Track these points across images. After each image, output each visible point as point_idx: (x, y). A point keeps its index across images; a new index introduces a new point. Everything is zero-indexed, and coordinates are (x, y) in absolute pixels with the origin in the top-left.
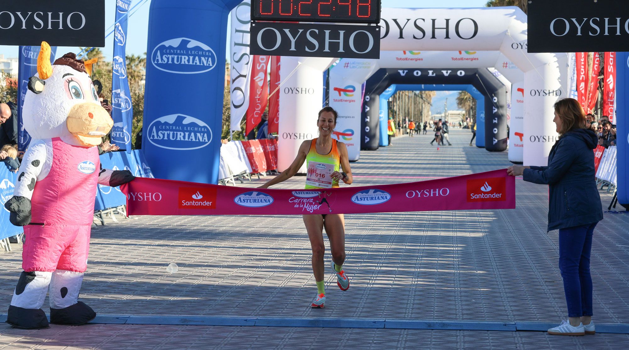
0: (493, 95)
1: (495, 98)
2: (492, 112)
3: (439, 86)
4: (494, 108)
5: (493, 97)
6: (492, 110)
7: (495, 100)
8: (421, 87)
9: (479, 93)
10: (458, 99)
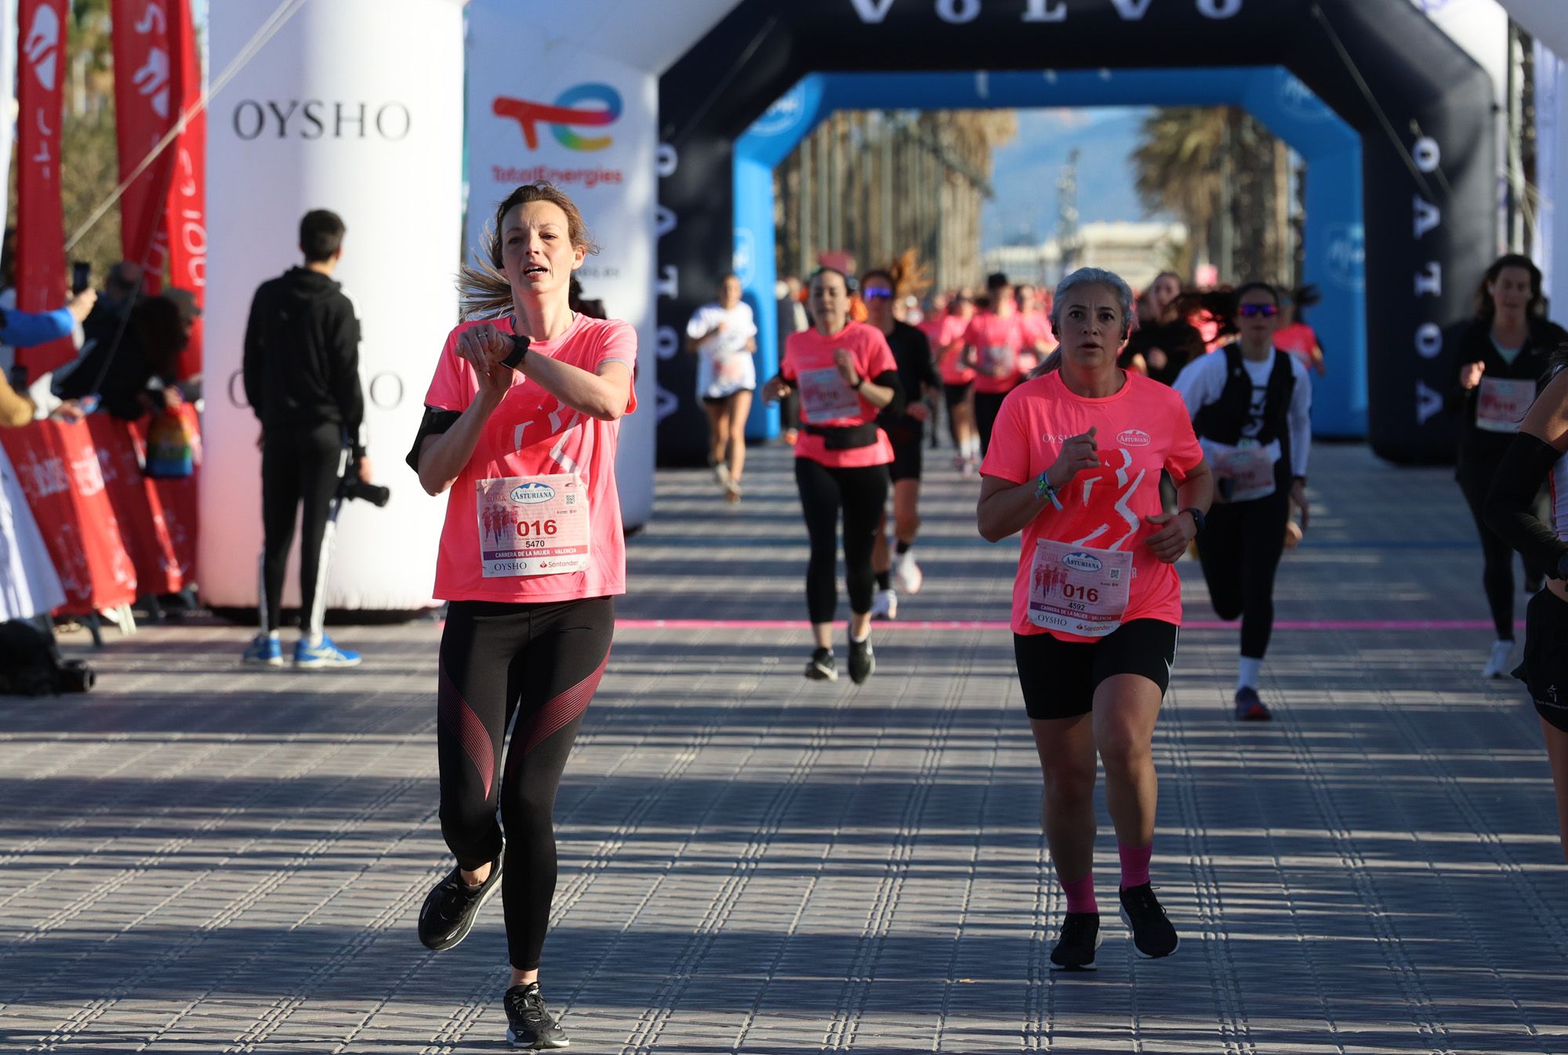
0: (1415, 127)
1: (1429, 145)
2: (1410, 225)
3: (1079, 78)
4: (1419, 205)
5: (1410, 141)
6: (1410, 216)
7: (1425, 155)
8: (973, 86)
9: (1327, 113)
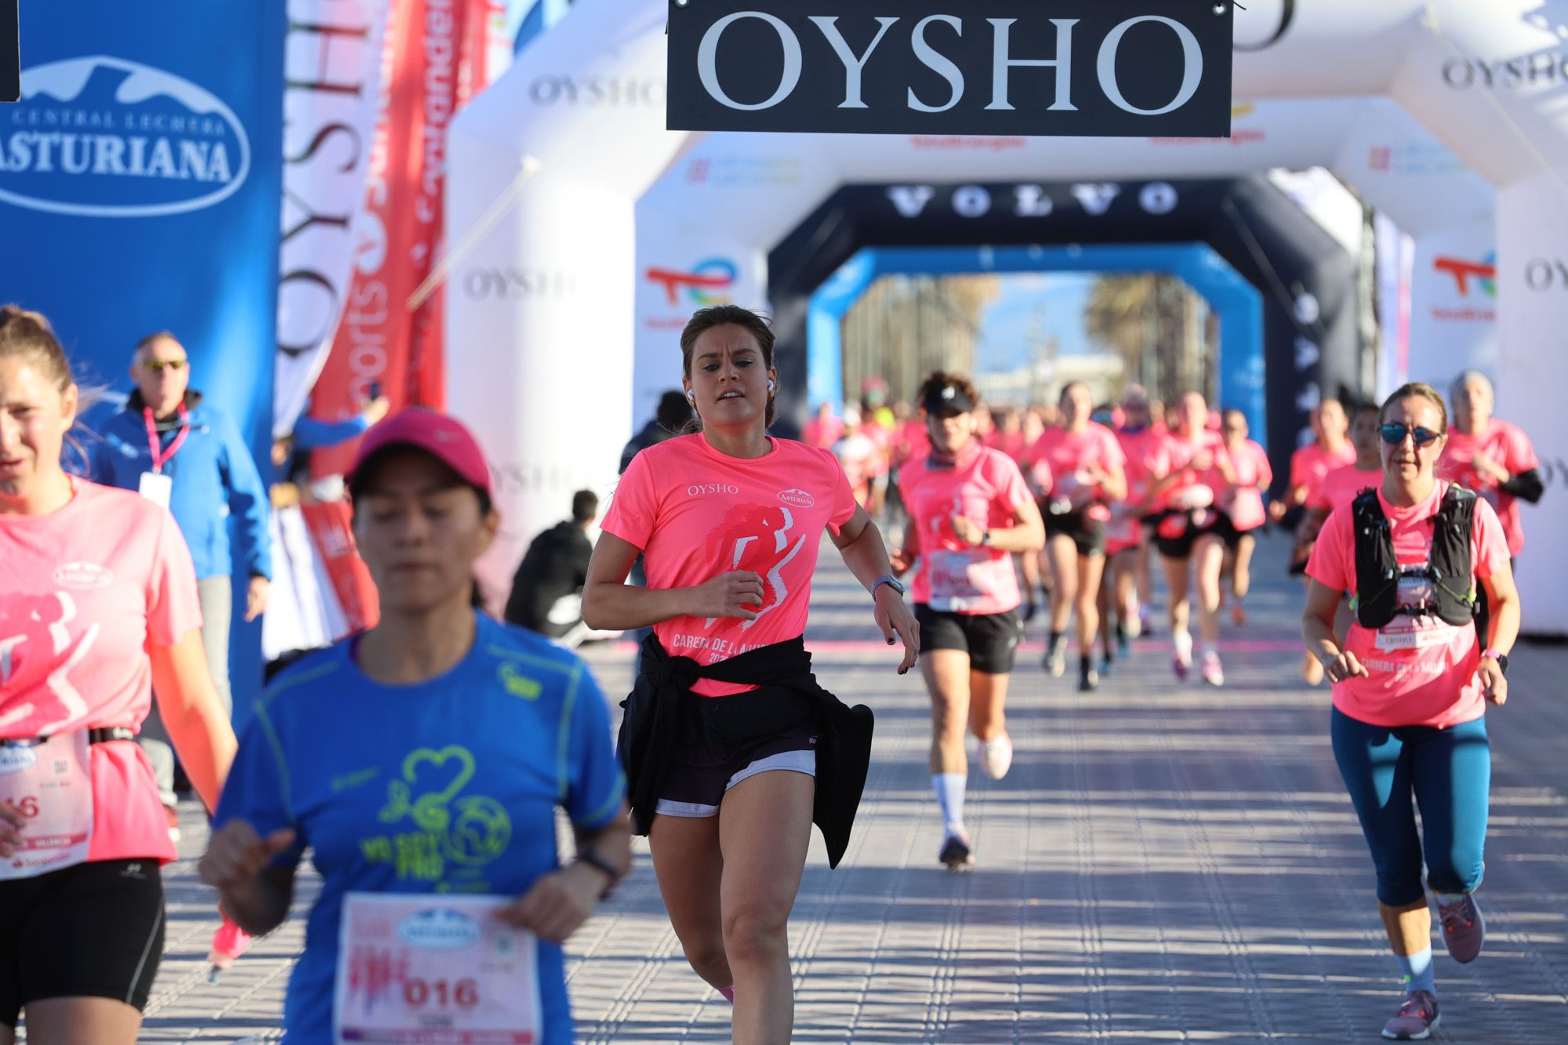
0: (1297, 286)
1: (1308, 301)
2: (1293, 361)
4: (1300, 345)
6: (1292, 353)
7: (1305, 308)
8: (978, 259)
9: (1235, 279)
10: (1090, 311)
